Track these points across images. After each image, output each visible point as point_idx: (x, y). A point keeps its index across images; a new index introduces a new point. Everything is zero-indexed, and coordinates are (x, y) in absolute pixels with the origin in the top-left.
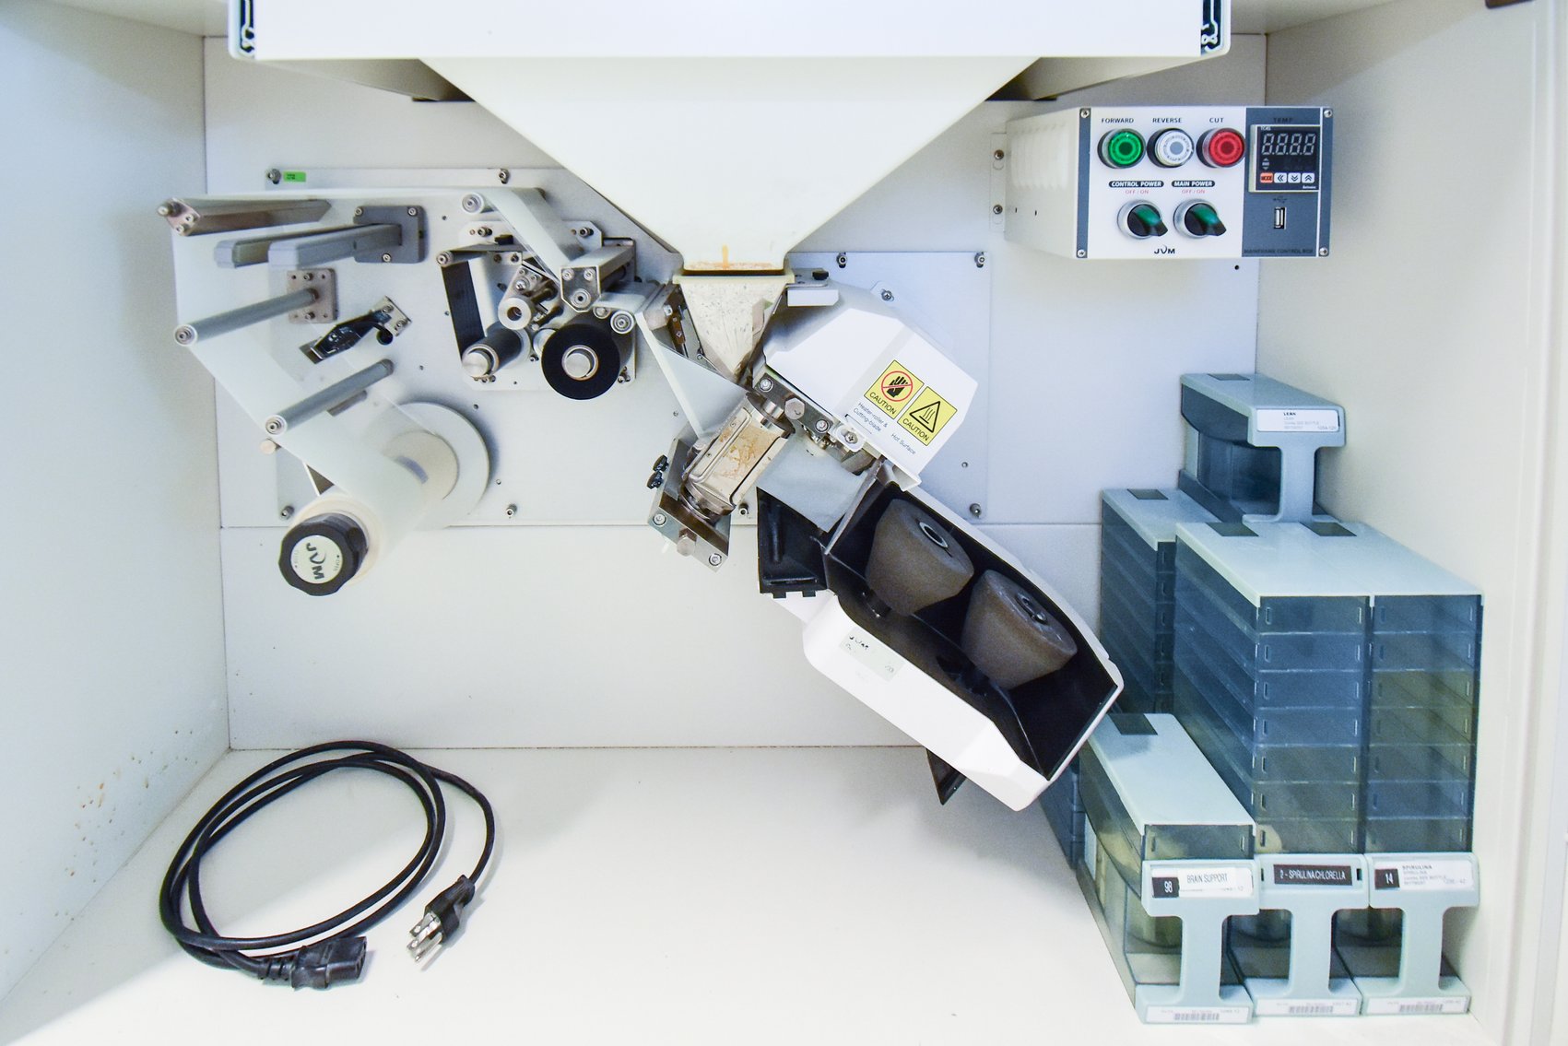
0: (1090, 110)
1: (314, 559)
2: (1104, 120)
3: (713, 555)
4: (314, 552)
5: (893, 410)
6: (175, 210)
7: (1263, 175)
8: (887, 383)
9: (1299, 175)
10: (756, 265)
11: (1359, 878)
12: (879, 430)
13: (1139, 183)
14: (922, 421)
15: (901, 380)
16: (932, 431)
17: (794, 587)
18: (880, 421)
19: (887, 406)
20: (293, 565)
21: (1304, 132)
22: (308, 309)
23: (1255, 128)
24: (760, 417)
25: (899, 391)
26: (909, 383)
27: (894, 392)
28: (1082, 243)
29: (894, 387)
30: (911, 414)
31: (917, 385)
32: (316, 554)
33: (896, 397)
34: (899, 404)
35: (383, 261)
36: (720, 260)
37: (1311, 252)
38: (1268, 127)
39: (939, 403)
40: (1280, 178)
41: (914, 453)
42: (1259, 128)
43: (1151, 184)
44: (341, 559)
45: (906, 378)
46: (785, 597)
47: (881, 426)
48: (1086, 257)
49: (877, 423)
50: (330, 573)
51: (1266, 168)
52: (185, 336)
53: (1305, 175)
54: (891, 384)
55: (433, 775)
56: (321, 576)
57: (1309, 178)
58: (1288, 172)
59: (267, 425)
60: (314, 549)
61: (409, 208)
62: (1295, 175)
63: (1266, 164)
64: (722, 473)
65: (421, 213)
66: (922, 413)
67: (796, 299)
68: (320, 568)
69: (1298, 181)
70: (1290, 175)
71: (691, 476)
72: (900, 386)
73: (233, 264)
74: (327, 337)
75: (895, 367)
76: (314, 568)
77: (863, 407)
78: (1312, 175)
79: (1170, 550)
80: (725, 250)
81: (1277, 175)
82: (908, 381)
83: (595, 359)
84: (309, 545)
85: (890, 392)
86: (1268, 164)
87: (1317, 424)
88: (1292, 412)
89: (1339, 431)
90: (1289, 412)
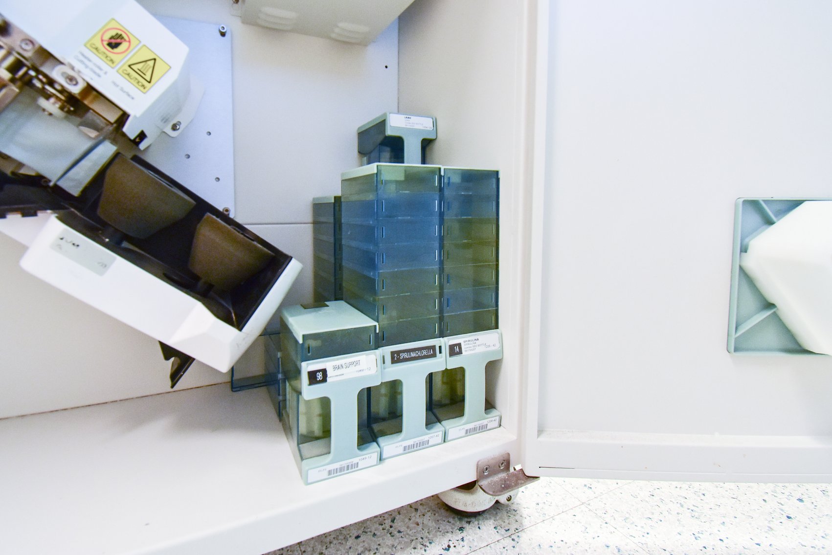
5: (112, 61)
8: (107, 37)
11: (440, 352)
12: (99, 76)
14: (141, 73)
15: (119, 37)
16: (150, 83)
19: (106, 56)
25: (117, 45)
26: (127, 39)
27: (113, 45)
29: (113, 41)
30: (130, 66)
31: (134, 42)
33: (116, 50)
34: (116, 55)
39: (155, 58)
41: (133, 98)
45: (124, 35)
47: (101, 73)
49: (97, 71)
54: (110, 38)
66: (140, 66)
72: (119, 41)
75: (113, 25)
77: (83, 55)
82: (125, 37)
85: (110, 45)
87: (422, 125)
88: (409, 117)
89: (433, 129)
90: (408, 117)
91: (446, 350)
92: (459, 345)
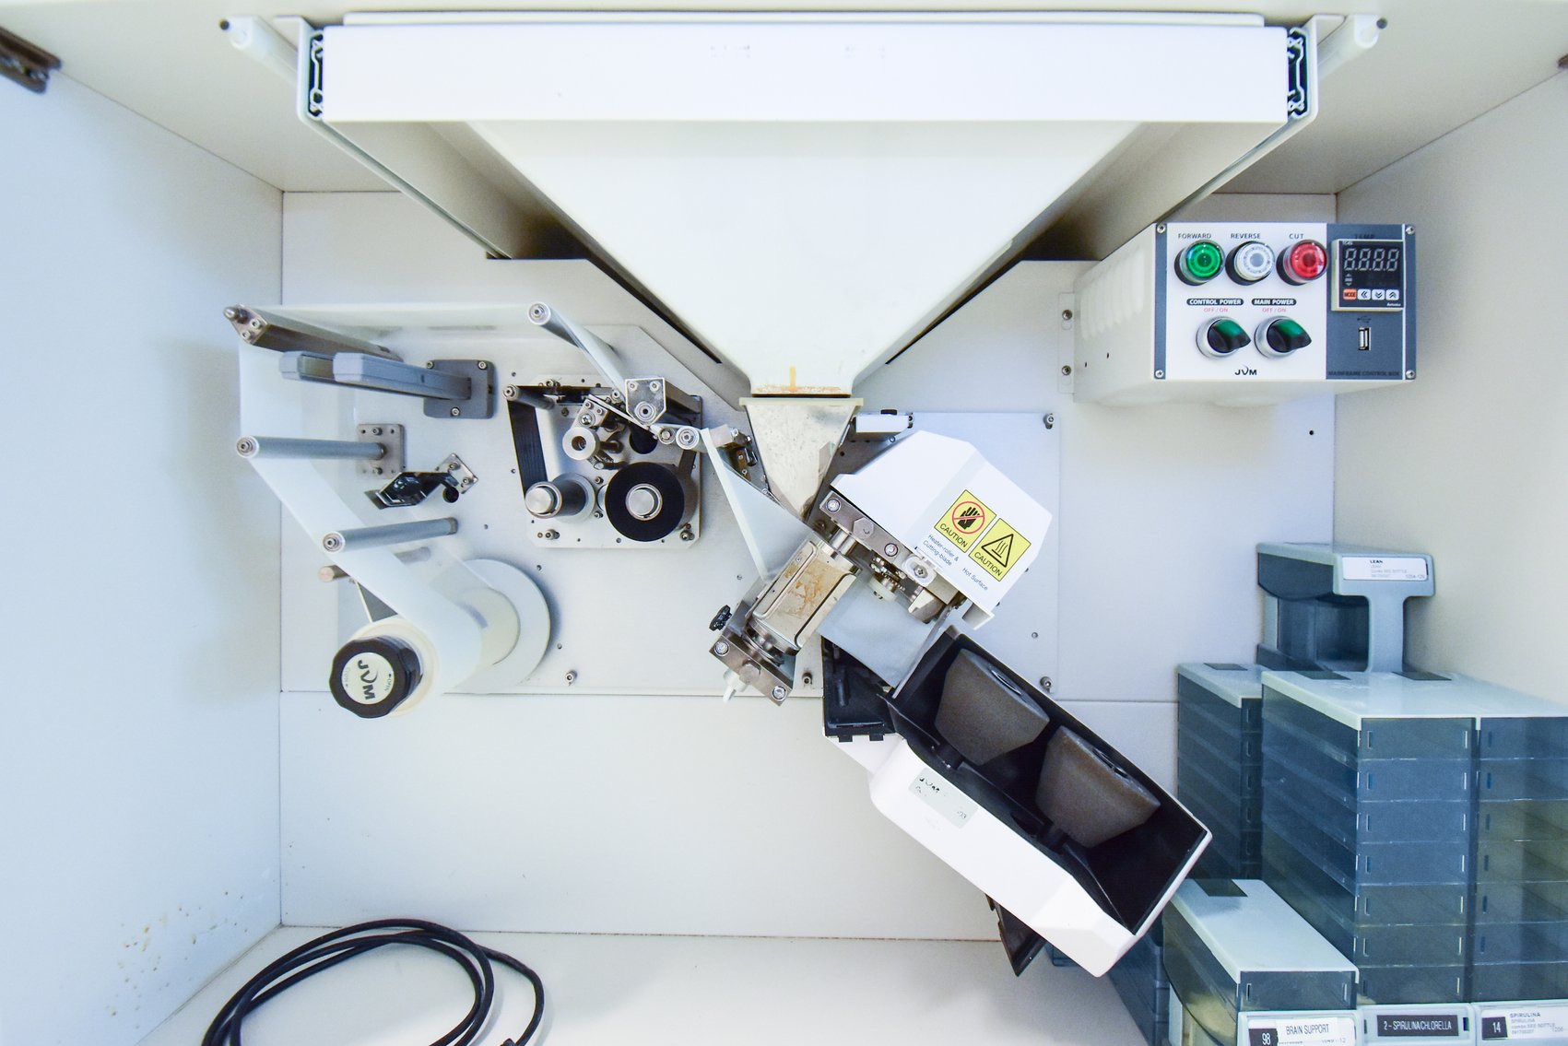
0: (1166, 225)
1: (366, 678)
2: (1180, 236)
3: (777, 688)
4: (365, 670)
5: (963, 542)
6: (242, 317)
7: (1346, 291)
8: (958, 514)
9: (1383, 291)
10: (824, 389)
11: (1466, 1029)
12: (950, 564)
13: (1218, 301)
14: (995, 555)
15: (972, 511)
16: (1005, 566)
17: (861, 732)
18: (951, 555)
19: (958, 539)
20: (344, 683)
21: (1387, 247)
22: (377, 463)
23: (1336, 244)
24: (828, 550)
25: (970, 523)
26: (981, 514)
27: (965, 524)
28: (1160, 364)
29: (966, 518)
30: (983, 547)
31: (989, 516)
32: (368, 672)
33: (968, 529)
34: (969, 537)
35: (452, 415)
36: (788, 384)
37: (1396, 375)
38: (1350, 241)
39: (1012, 535)
40: (1364, 294)
41: (986, 588)
42: (1341, 243)
43: (1231, 302)
44: (393, 677)
45: (978, 509)
46: (851, 741)
47: (952, 559)
48: (1164, 378)
49: (948, 557)
50: (382, 692)
51: (1349, 284)
52: (245, 447)
53: (1389, 292)
54: (962, 515)
55: (486, 956)
56: (372, 696)
57: (1392, 295)
58: (1372, 289)
59: (324, 541)
60: (366, 667)
61: (479, 362)
62: (1379, 291)
63: (1349, 280)
64: (787, 611)
65: (490, 368)
66: (994, 546)
67: (866, 425)
68: (371, 687)
69: (1382, 298)
70: (1374, 291)
71: (755, 613)
72: (971, 517)
73: (297, 375)
74: (393, 483)
75: (966, 497)
76: (364, 687)
77: (933, 539)
78: (1397, 292)
79: (1253, 706)
80: (793, 372)
81: (1360, 291)
82: (979, 512)
83: (660, 498)
84: (360, 662)
85: (961, 523)
86: (1350, 280)
87: (1406, 571)
88: (1379, 559)
89: (1427, 579)
90: (1376, 559)
91: (1476, 1027)
92: (1502, 1020)
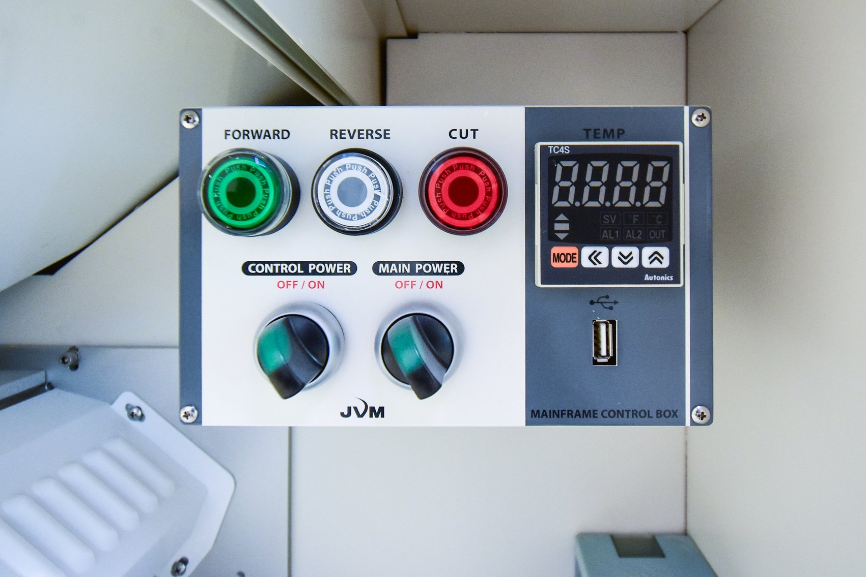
7: (556, 250)
9: (635, 250)
21: (644, 157)
23: (538, 146)
28: (189, 393)
38: (563, 146)
40: (593, 257)
42: (544, 149)
48: (199, 420)
51: (562, 236)
53: (648, 251)
57: (656, 257)
58: (610, 244)
62: (626, 250)
63: (562, 227)
69: (634, 264)
70: (616, 251)
78: (665, 251)
81: (587, 251)
86: (566, 227)
